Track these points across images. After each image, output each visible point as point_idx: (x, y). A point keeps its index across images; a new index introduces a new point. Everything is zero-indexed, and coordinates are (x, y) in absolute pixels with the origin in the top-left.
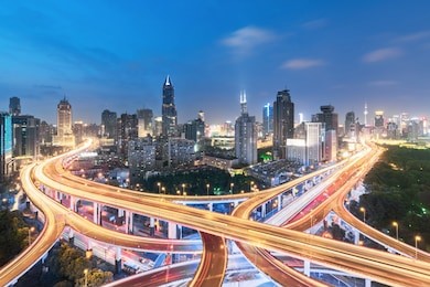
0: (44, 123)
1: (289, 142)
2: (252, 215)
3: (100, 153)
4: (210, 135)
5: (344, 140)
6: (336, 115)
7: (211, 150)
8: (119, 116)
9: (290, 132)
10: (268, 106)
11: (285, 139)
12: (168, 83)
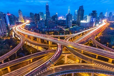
3: (31, 24)
4: (59, 19)
6: (97, 13)
8: (34, 14)
9: (82, 19)
10: (76, 11)
12: (47, 5)
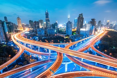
0: (14, 24)
1: (81, 29)
2: (69, 48)
3: (30, 32)
4: (59, 27)
5: (97, 29)
6: (95, 22)
7: (60, 32)
8: (34, 22)
9: (82, 27)
10: (76, 19)
11: (80, 28)
12: (47, 12)
